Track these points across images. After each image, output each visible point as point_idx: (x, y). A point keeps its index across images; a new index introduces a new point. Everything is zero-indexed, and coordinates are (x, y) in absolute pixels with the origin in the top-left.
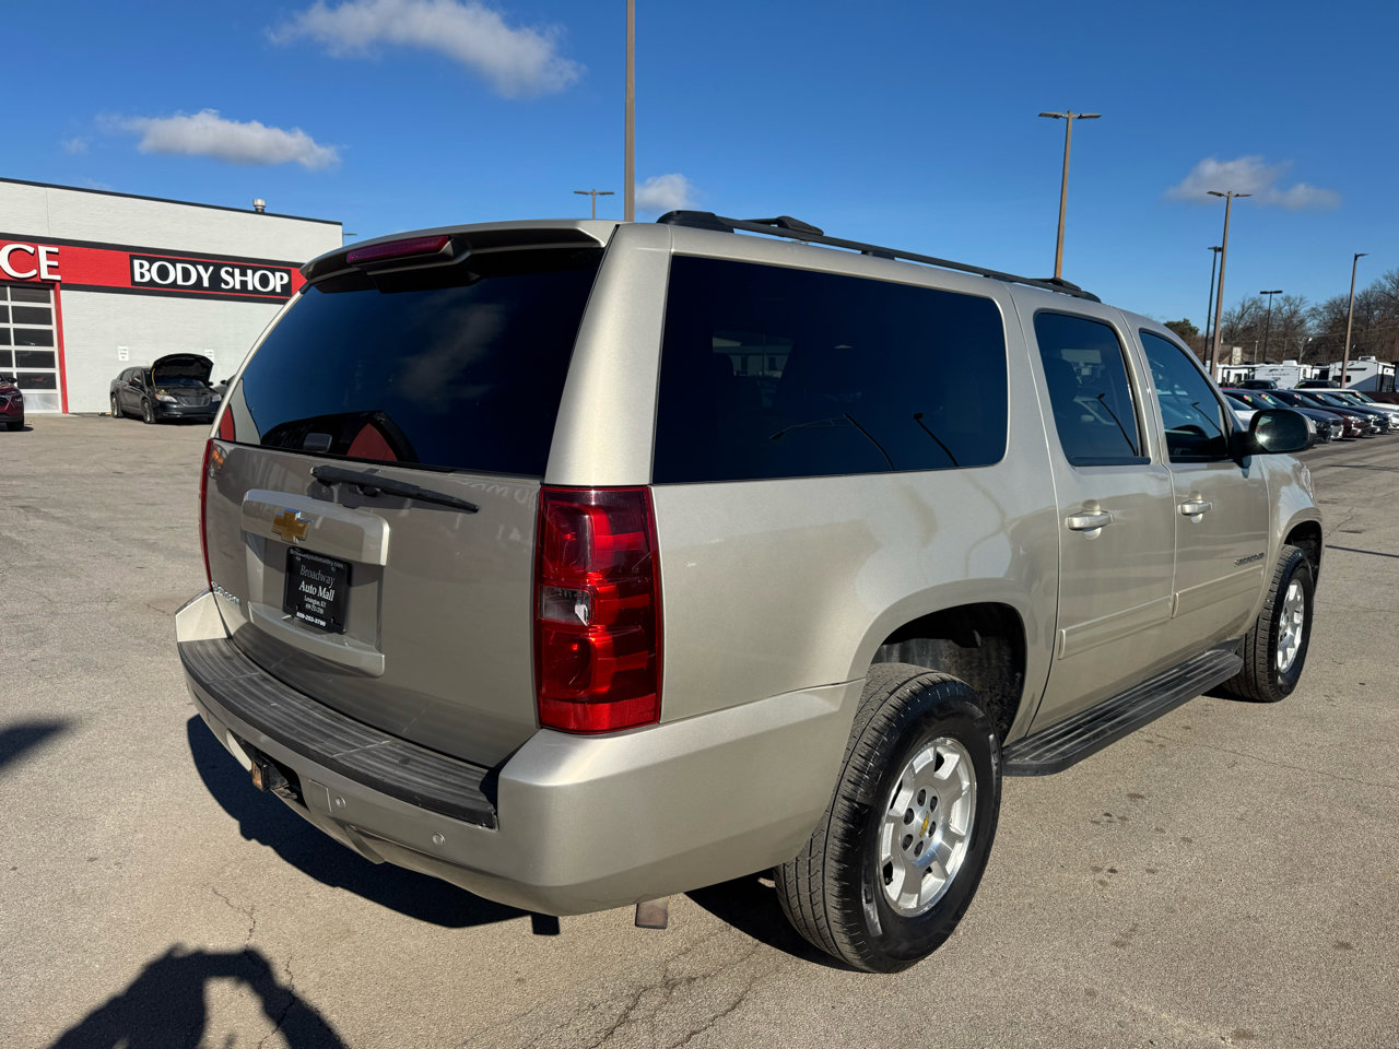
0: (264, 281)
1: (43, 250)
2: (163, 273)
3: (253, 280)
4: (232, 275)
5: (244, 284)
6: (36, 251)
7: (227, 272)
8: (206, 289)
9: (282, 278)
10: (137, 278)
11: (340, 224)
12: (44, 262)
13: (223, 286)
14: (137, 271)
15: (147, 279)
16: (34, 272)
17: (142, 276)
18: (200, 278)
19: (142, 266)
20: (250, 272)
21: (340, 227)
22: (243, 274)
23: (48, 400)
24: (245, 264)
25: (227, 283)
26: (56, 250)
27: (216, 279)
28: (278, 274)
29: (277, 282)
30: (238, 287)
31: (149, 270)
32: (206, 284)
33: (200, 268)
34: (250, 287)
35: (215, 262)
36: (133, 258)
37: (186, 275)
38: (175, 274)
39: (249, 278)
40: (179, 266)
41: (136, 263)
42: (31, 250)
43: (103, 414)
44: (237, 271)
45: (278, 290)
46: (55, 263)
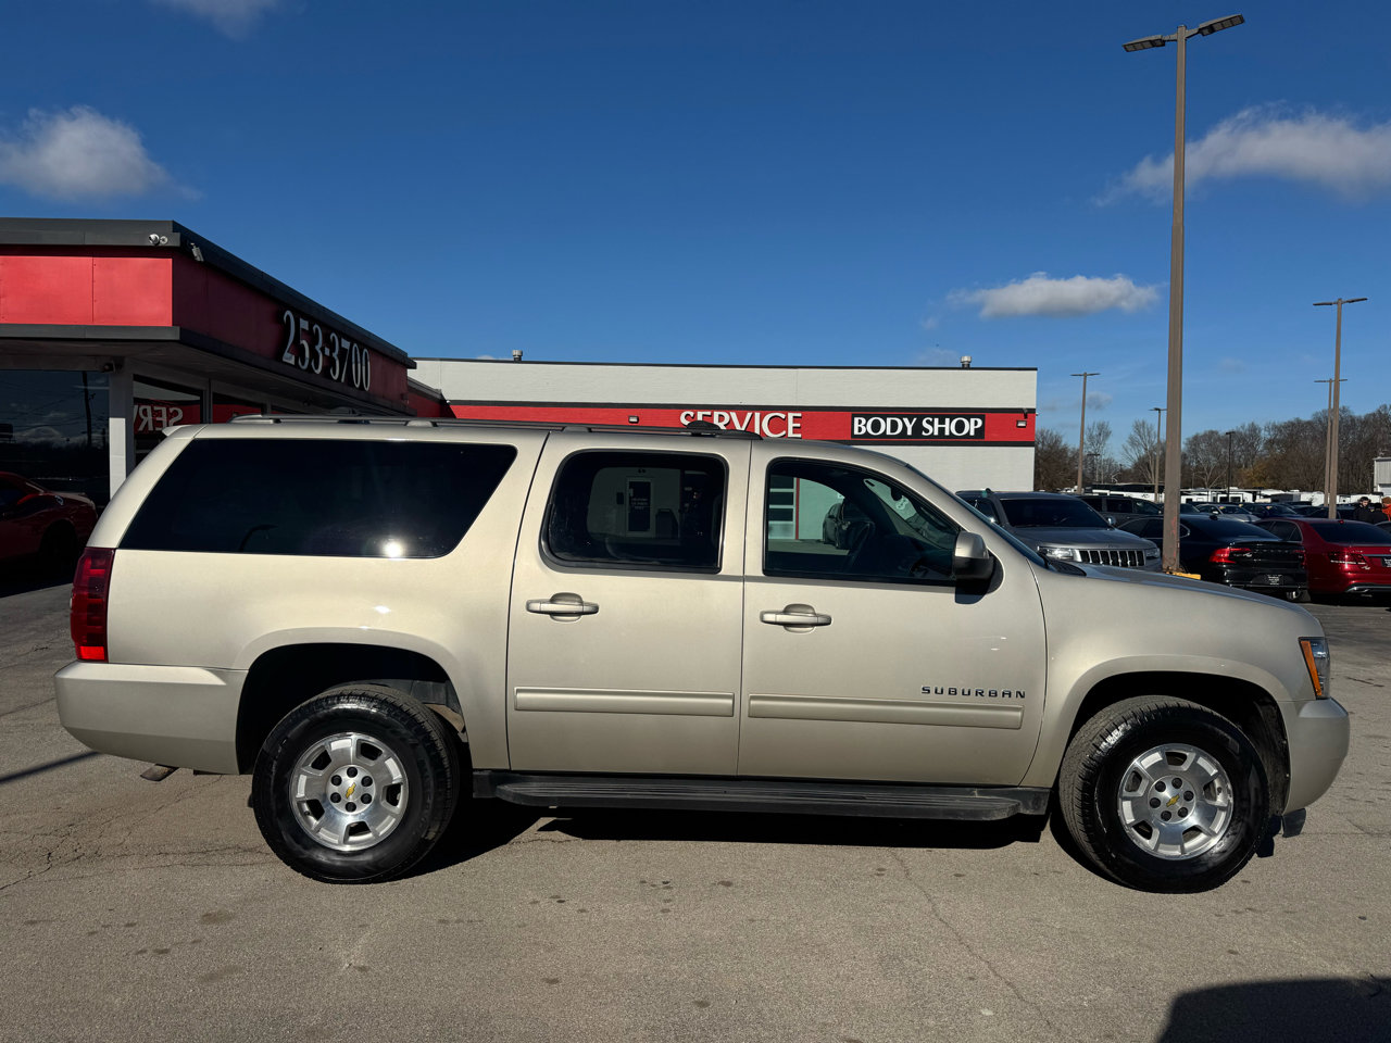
0: (960, 427)
1: (791, 415)
2: (876, 426)
3: (950, 427)
4: (932, 424)
5: (942, 430)
6: (787, 417)
7: (928, 422)
8: (909, 437)
9: (976, 423)
10: (856, 432)
11: (1036, 369)
12: (791, 425)
13: (924, 433)
14: (856, 426)
15: (863, 432)
16: (784, 433)
17: (860, 429)
18: (905, 427)
19: (860, 422)
20: (947, 420)
21: (1035, 372)
22: (942, 422)
23: (786, 529)
24: (942, 414)
25: (927, 431)
26: (799, 415)
27: (918, 428)
28: (972, 420)
29: (971, 427)
30: (936, 433)
31: (865, 425)
32: (909, 433)
33: (906, 420)
34: (947, 433)
35: (917, 414)
36: (854, 416)
37: (894, 426)
38: (886, 426)
39: (946, 426)
40: (889, 420)
41: (856, 420)
42: (783, 416)
43: (819, 541)
44: (936, 420)
45: (972, 433)
46: (799, 425)
